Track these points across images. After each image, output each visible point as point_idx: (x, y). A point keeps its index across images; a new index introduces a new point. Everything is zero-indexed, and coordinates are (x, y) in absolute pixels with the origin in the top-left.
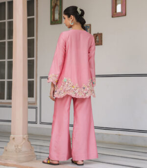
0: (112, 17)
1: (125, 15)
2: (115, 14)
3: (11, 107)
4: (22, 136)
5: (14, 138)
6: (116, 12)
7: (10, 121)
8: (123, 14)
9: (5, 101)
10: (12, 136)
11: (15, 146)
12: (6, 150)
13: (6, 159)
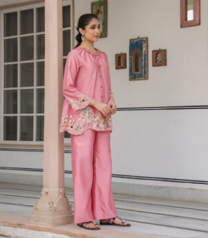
0: (181, 27)
1: (200, 24)
2: (184, 23)
3: (42, 151)
4: (58, 189)
5: (47, 193)
6: (186, 20)
7: (41, 170)
8: (196, 22)
9: (34, 142)
10: (44, 190)
11: (49, 204)
12: (37, 209)
13: (36, 221)
